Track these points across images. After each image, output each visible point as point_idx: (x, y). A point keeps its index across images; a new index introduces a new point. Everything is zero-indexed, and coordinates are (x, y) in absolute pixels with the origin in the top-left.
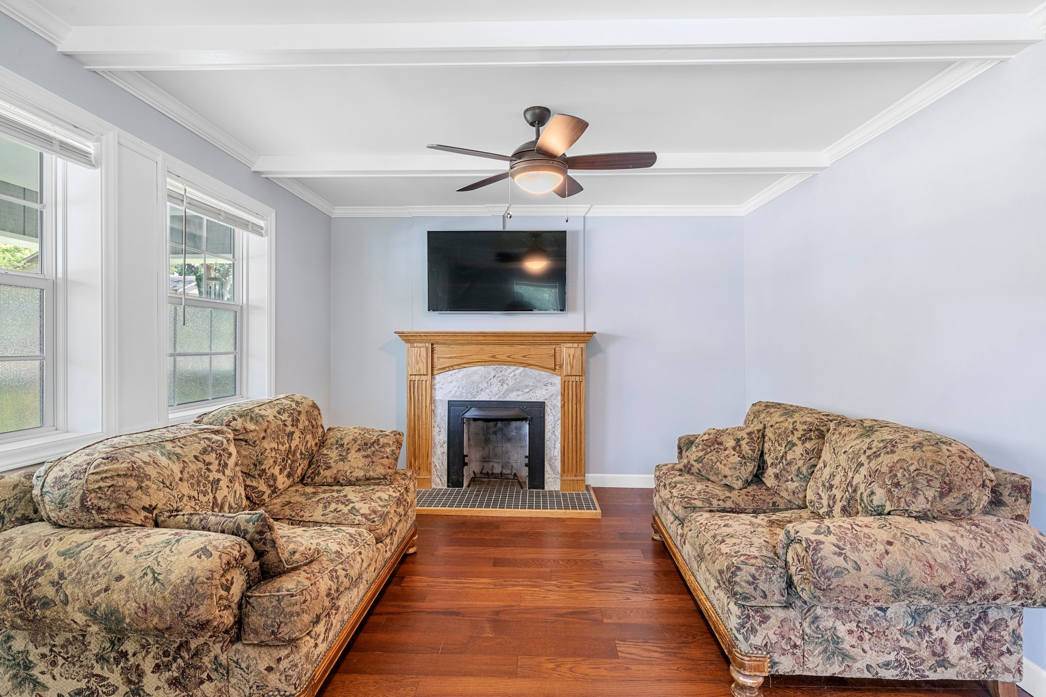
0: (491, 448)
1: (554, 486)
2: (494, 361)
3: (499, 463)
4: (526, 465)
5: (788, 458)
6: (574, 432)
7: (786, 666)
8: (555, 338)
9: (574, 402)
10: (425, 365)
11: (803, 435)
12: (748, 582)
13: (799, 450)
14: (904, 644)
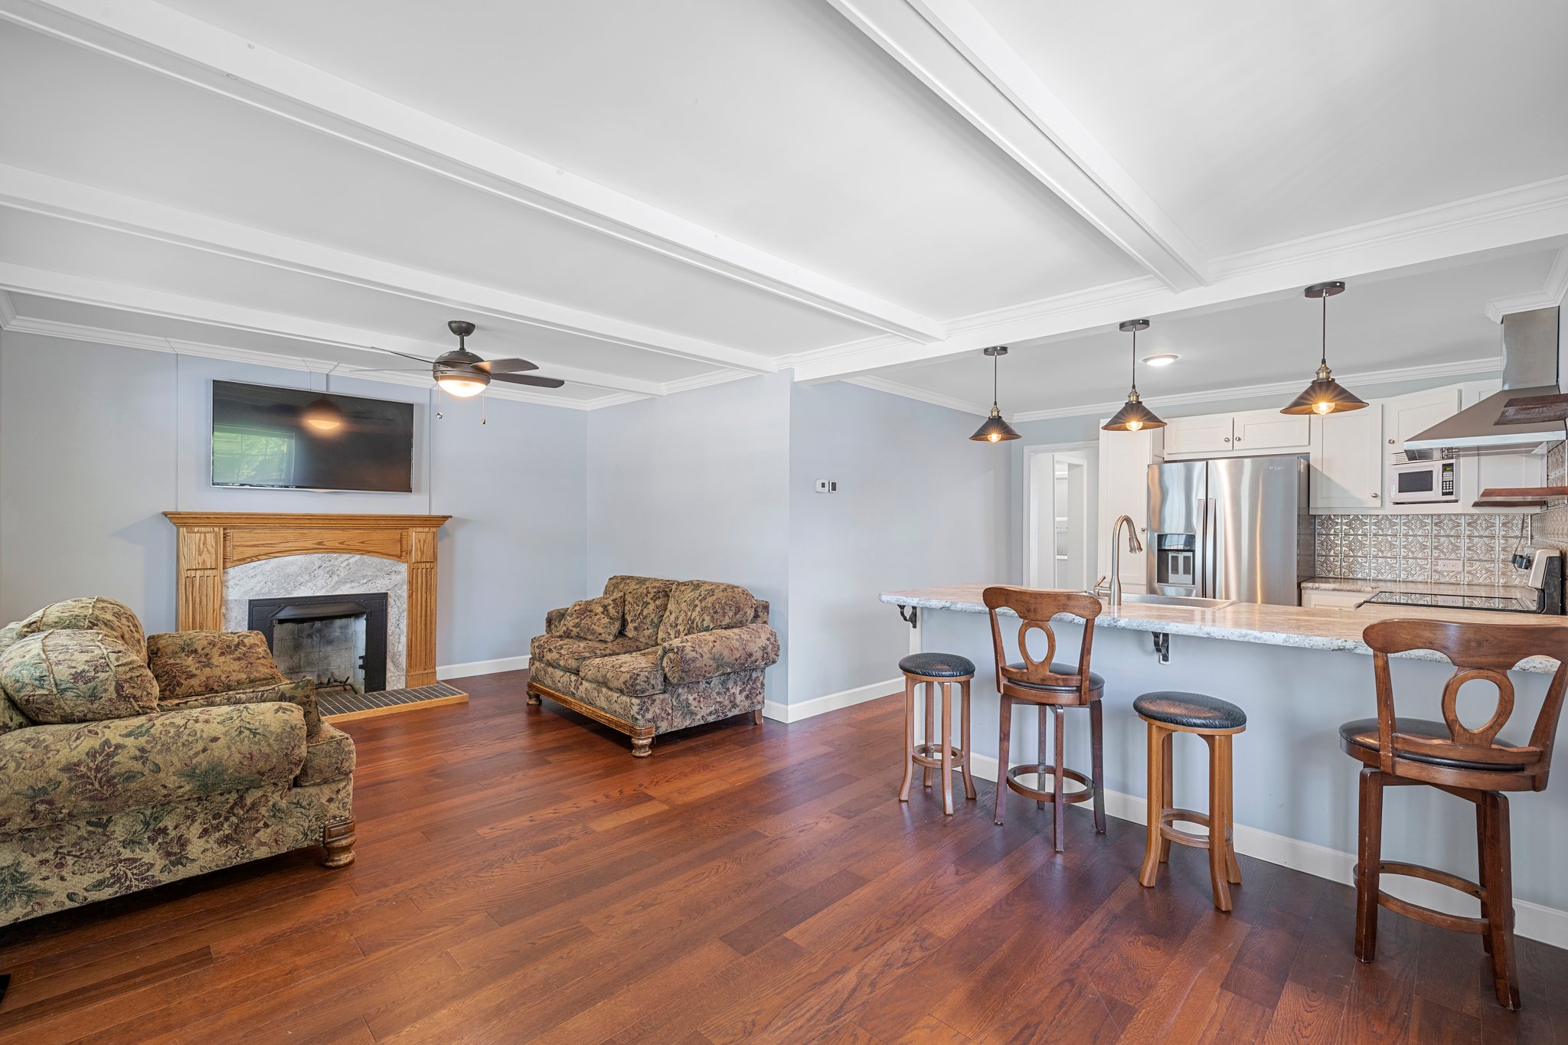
0: (302, 655)
1: (398, 685)
2: (320, 548)
3: (314, 672)
4: (361, 667)
5: (644, 614)
6: (423, 622)
7: (664, 727)
8: (403, 522)
9: (424, 590)
10: (213, 556)
11: (654, 596)
12: (645, 682)
13: (652, 606)
14: (718, 700)
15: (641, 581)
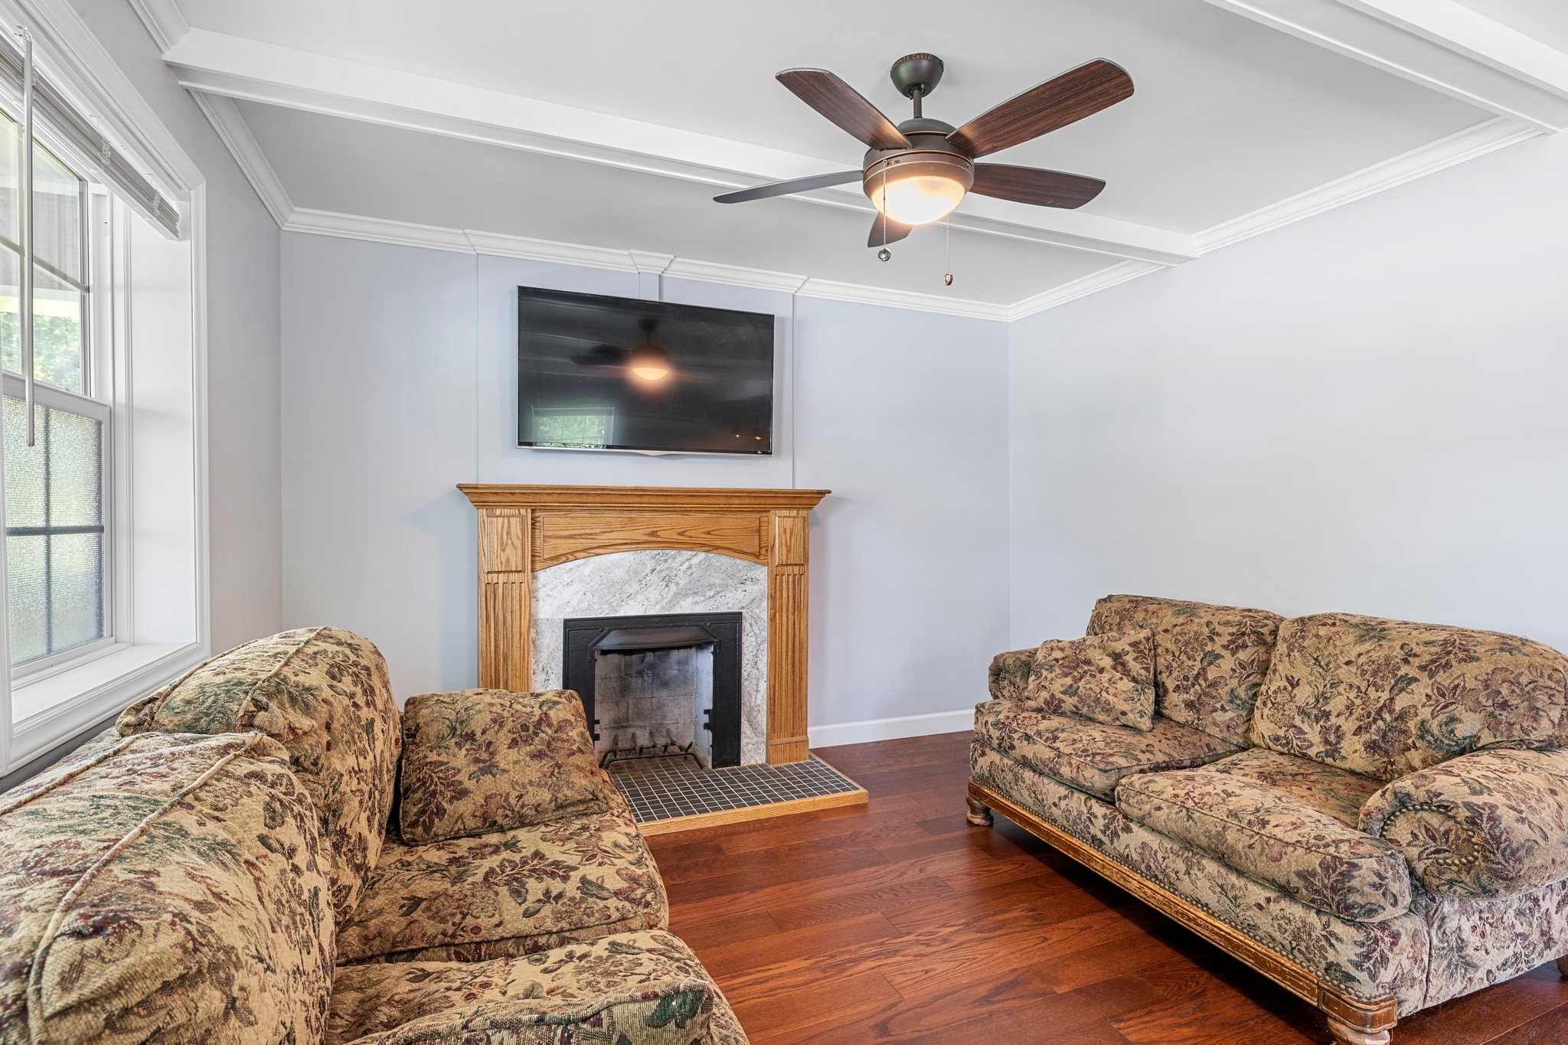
0: (630, 702)
1: (757, 758)
2: (653, 542)
3: (645, 727)
4: (706, 726)
5: (1210, 677)
6: (790, 659)
7: (1413, 1001)
8: (762, 501)
9: (790, 609)
10: (520, 552)
11: (1232, 642)
12: (1374, 885)
13: (1227, 663)
14: (1519, 929)
15: (1188, 609)
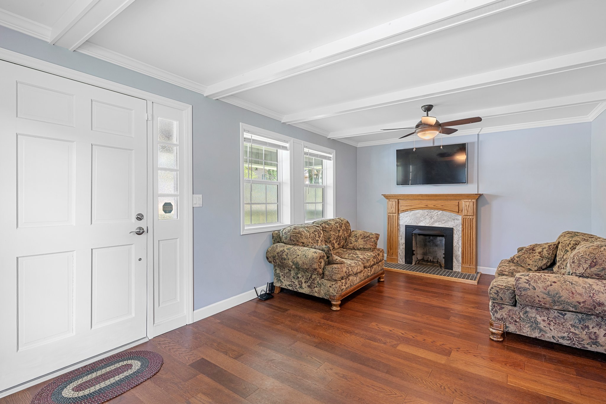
0: (427, 249)
1: (458, 270)
2: (427, 208)
3: (432, 256)
4: (444, 258)
5: (564, 258)
6: (469, 244)
7: (513, 329)
8: (458, 197)
9: (469, 229)
10: (395, 209)
11: (573, 247)
12: (495, 293)
